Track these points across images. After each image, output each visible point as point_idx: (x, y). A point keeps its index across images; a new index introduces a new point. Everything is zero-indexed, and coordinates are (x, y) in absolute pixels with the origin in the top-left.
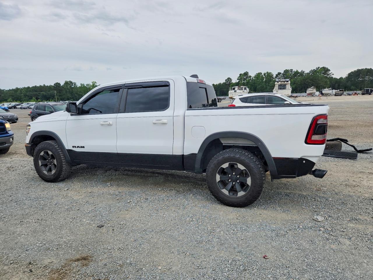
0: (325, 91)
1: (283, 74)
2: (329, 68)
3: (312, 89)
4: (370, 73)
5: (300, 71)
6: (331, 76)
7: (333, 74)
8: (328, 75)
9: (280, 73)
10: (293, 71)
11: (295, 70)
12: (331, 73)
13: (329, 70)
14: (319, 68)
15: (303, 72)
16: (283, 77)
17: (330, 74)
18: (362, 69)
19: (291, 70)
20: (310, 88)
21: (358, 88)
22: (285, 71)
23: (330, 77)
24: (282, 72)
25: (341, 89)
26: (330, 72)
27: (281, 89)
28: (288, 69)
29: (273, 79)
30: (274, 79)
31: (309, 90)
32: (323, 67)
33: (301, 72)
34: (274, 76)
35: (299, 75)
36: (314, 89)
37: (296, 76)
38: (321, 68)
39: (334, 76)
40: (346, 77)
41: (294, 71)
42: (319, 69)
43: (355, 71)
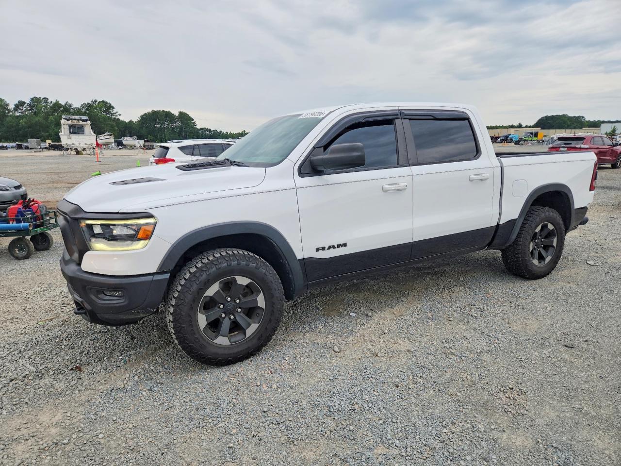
0: (127, 140)
1: (30, 106)
2: (112, 105)
3: (108, 137)
4: (169, 117)
5: (63, 103)
6: (117, 117)
7: (120, 115)
8: (112, 115)
9: (24, 103)
10: (49, 101)
11: (52, 99)
12: (117, 112)
13: (113, 108)
14: (96, 101)
15: (70, 105)
16: (29, 110)
17: (115, 113)
18: (159, 111)
19: (44, 98)
20: (103, 135)
21: (157, 139)
22: (32, 99)
23: (114, 118)
24: (28, 101)
25: (146, 140)
26: (115, 111)
27: (74, 133)
28: (38, 96)
29: (9, 112)
30: (11, 113)
31: (102, 138)
32: (103, 102)
33: (65, 104)
34: (12, 107)
35: (61, 111)
36: (110, 137)
37: (57, 111)
38: (99, 102)
39: (122, 118)
40: (139, 122)
41: (51, 102)
42: (97, 103)
43: (149, 113)
